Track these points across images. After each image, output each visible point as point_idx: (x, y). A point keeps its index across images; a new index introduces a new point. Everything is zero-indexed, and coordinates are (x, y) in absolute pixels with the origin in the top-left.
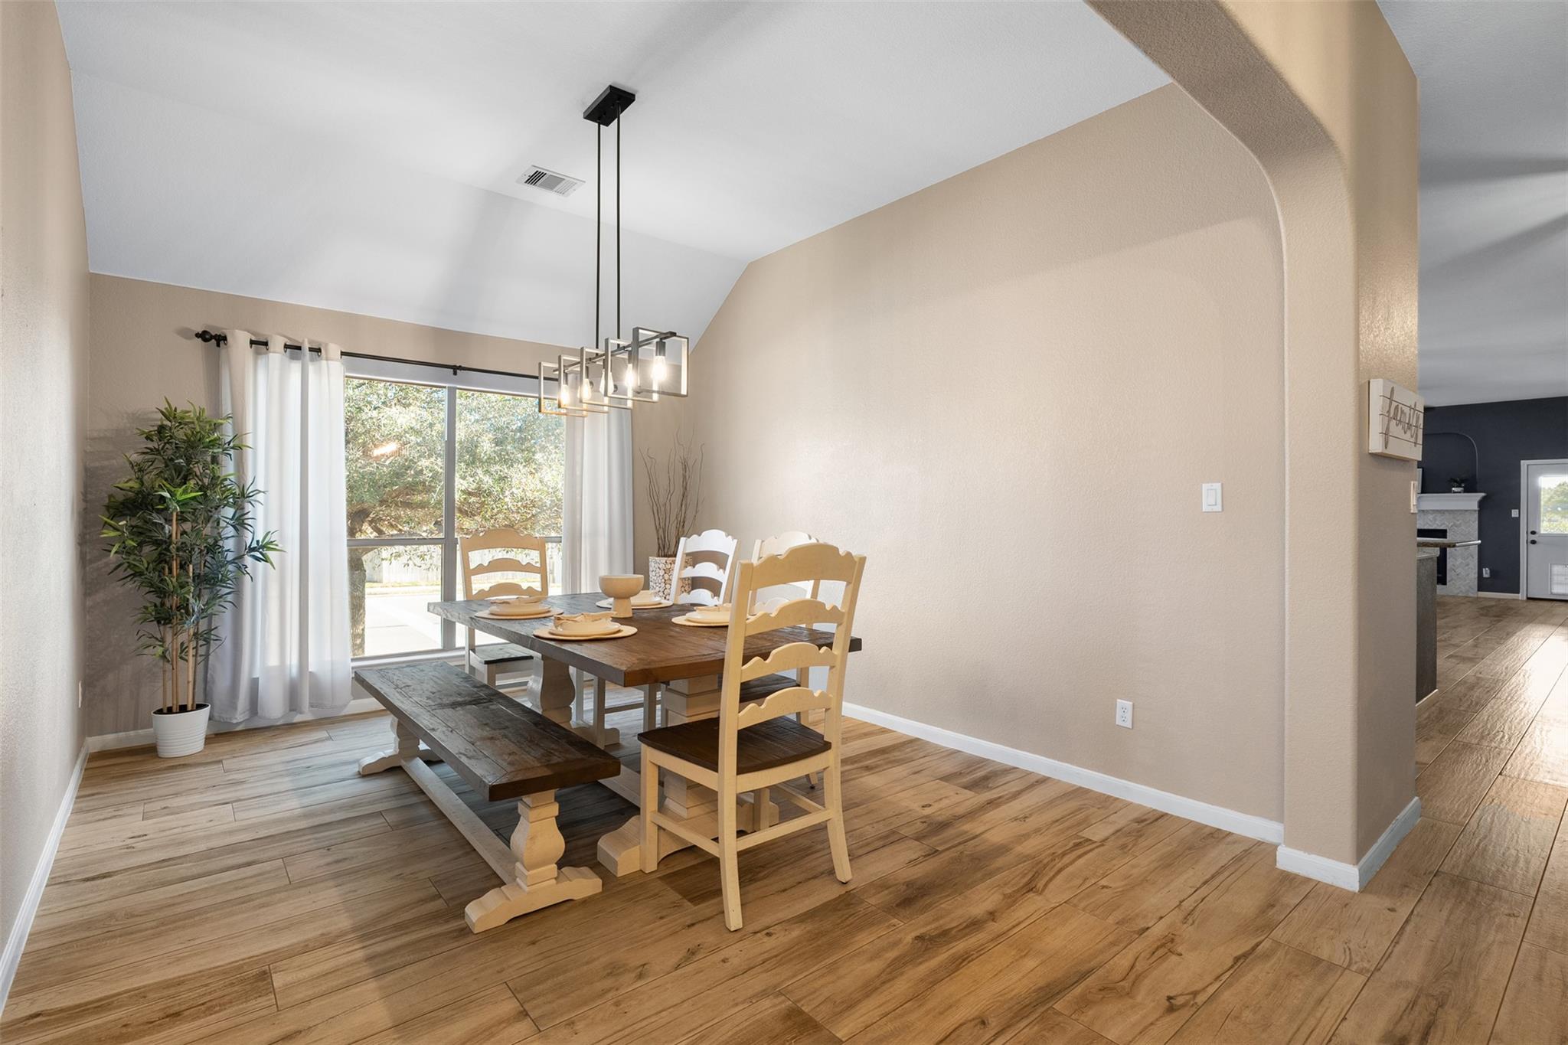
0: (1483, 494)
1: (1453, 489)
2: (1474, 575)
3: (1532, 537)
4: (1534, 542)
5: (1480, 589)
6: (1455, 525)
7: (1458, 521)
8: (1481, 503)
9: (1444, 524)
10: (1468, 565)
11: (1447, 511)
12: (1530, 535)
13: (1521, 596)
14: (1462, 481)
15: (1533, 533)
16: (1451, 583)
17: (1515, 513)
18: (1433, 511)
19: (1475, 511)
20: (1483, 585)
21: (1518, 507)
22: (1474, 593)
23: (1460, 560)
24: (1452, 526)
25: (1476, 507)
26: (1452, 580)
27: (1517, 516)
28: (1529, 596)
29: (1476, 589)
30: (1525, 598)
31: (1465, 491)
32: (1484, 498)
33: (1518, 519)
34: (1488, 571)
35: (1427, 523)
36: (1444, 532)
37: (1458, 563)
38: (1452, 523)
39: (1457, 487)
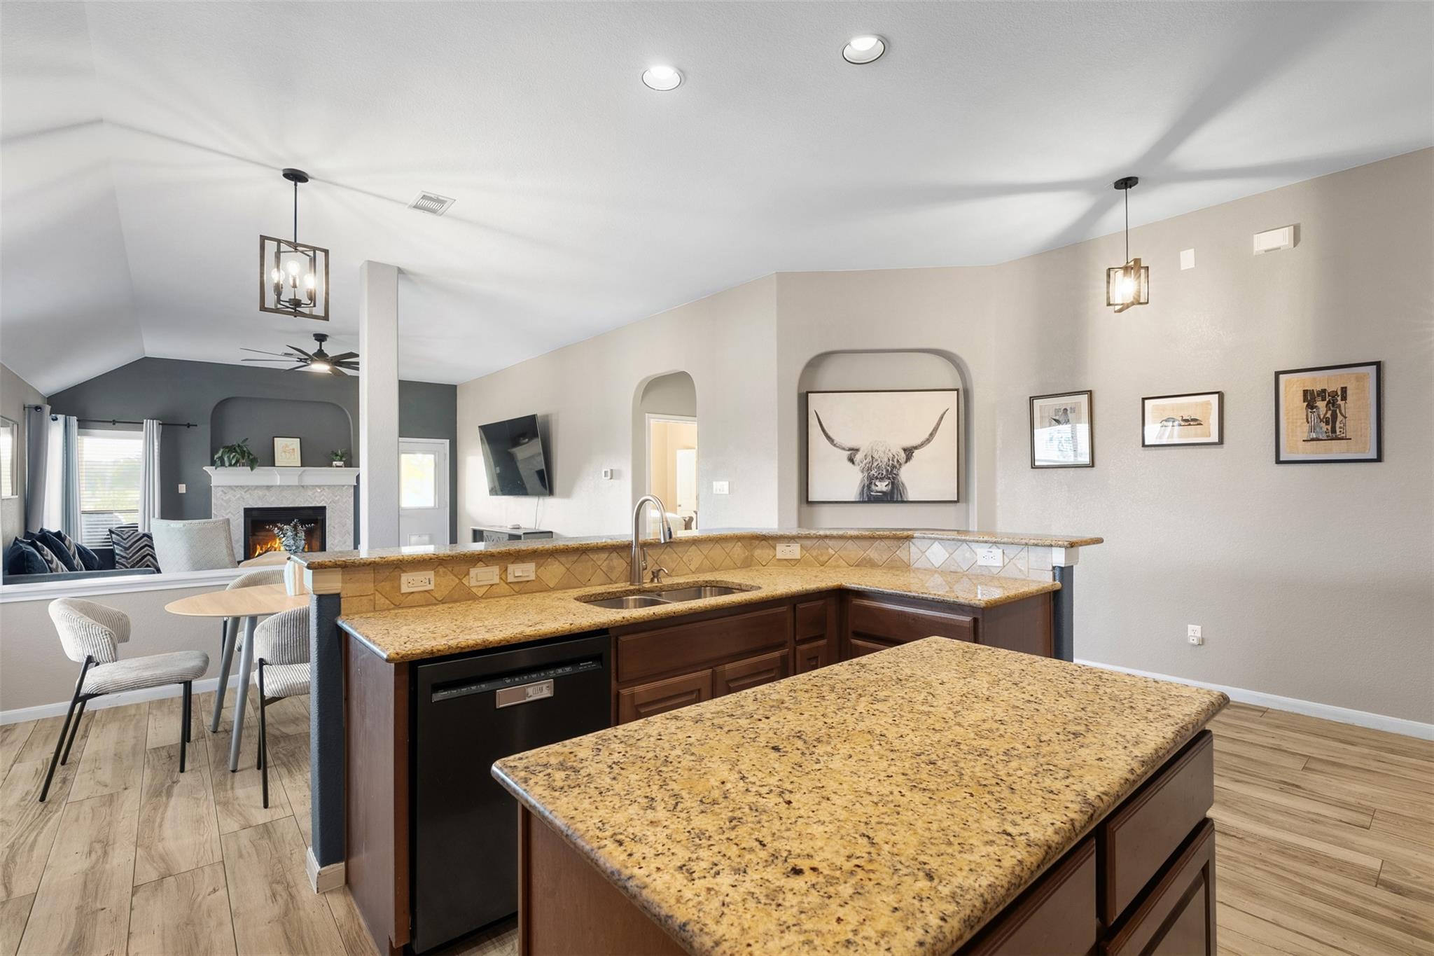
1: (335, 463)
7: (334, 498)
9: (325, 500)
10: (345, 543)
11: (326, 486)
14: (343, 455)
18: (315, 486)
19: (351, 486)
23: (338, 539)
24: (330, 504)
25: (353, 482)
35: (307, 500)
36: (324, 508)
37: (336, 541)
38: (331, 500)
39: (338, 460)
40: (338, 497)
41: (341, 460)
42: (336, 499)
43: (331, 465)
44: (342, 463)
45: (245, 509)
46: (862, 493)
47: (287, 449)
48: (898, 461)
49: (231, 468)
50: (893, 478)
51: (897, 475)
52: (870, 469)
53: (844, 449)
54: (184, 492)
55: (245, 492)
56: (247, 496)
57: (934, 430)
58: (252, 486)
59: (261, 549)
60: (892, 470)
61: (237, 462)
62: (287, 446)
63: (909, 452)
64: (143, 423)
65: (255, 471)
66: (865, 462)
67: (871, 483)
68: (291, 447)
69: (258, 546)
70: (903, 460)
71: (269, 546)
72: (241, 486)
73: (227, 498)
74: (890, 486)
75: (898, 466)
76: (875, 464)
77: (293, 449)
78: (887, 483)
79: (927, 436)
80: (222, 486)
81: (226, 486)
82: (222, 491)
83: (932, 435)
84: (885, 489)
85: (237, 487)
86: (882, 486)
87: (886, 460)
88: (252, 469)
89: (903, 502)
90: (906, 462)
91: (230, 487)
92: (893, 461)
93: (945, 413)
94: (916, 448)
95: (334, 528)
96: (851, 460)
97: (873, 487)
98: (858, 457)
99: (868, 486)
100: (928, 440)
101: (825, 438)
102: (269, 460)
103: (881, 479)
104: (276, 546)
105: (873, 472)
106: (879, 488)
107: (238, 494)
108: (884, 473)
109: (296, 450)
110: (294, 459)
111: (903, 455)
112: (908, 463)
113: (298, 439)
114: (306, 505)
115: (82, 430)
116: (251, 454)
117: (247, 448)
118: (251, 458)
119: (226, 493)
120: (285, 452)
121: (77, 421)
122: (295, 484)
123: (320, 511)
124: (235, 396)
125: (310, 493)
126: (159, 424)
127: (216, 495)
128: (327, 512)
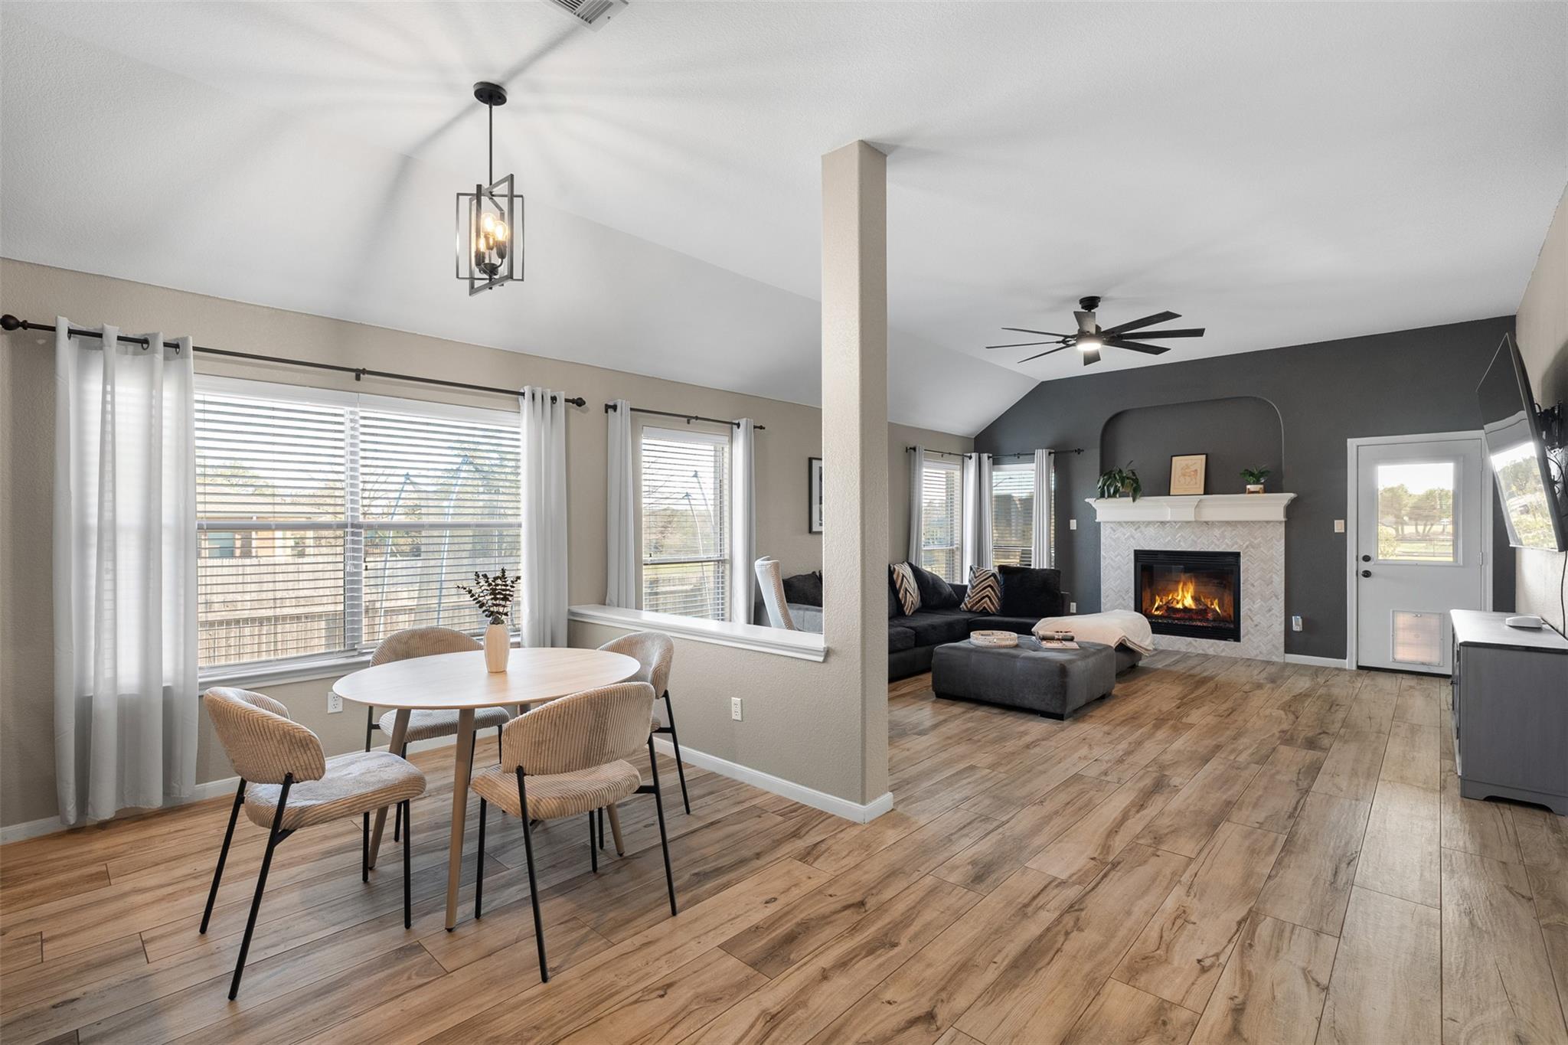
0: (1292, 495)
1: (1248, 487)
2: (1279, 628)
3: (1365, 566)
4: (1367, 574)
5: (1289, 649)
6: (1251, 545)
7: (1256, 538)
8: (1290, 509)
9: (1236, 543)
10: (1270, 610)
11: (1240, 522)
12: (1361, 562)
13: (1349, 663)
14: (1262, 474)
15: (1367, 559)
16: (1247, 637)
17: (1338, 526)
18: (1222, 522)
19: (1280, 522)
20: (1293, 643)
21: (1344, 517)
22: (1280, 657)
23: (1258, 603)
24: (1247, 547)
25: (1280, 516)
26: (1247, 634)
27: (1343, 531)
28: (1362, 663)
29: (1283, 649)
30: (1354, 668)
31: (1266, 491)
32: (1293, 501)
33: (1343, 537)
34: (1300, 620)
35: (1213, 542)
36: (1238, 554)
37: (1256, 606)
38: (1247, 543)
39: (1254, 483)
40: (1259, 539)
41: (1257, 482)
42: (1256, 542)
43: (1243, 491)
44: (1262, 486)
45: (1135, 551)
47: (1188, 469)
49: (1110, 500)
54: (1075, 528)
55: (1136, 530)
56: (1138, 535)
58: (1144, 522)
59: (1161, 601)
61: (1115, 492)
62: (1188, 467)
64: (1034, 454)
65: (1137, 501)
68: (1193, 468)
69: (1157, 597)
71: (1170, 598)
72: (1132, 523)
73: (1116, 536)
77: (1196, 470)
80: (1111, 522)
81: (1115, 522)
82: (1112, 528)
85: (1127, 523)
88: (1134, 500)
91: (1119, 523)
95: (1253, 585)
102: (1162, 487)
104: (1179, 598)
107: (1129, 531)
109: (1199, 471)
110: (1196, 483)
113: (1204, 456)
114: (1210, 549)
115: (996, 466)
116: (1136, 481)
117: (1133, 473)
118: (1136, 489)
119: (1114, 531)
120: (1184, 475)
121: (989, 457)
122: (1192, 519)
123: (1231, 559)
124: (1125, 409)
125: (1217, 532)
126: (1050, 453)
127: (1105, 532)
128: (1242, 560)
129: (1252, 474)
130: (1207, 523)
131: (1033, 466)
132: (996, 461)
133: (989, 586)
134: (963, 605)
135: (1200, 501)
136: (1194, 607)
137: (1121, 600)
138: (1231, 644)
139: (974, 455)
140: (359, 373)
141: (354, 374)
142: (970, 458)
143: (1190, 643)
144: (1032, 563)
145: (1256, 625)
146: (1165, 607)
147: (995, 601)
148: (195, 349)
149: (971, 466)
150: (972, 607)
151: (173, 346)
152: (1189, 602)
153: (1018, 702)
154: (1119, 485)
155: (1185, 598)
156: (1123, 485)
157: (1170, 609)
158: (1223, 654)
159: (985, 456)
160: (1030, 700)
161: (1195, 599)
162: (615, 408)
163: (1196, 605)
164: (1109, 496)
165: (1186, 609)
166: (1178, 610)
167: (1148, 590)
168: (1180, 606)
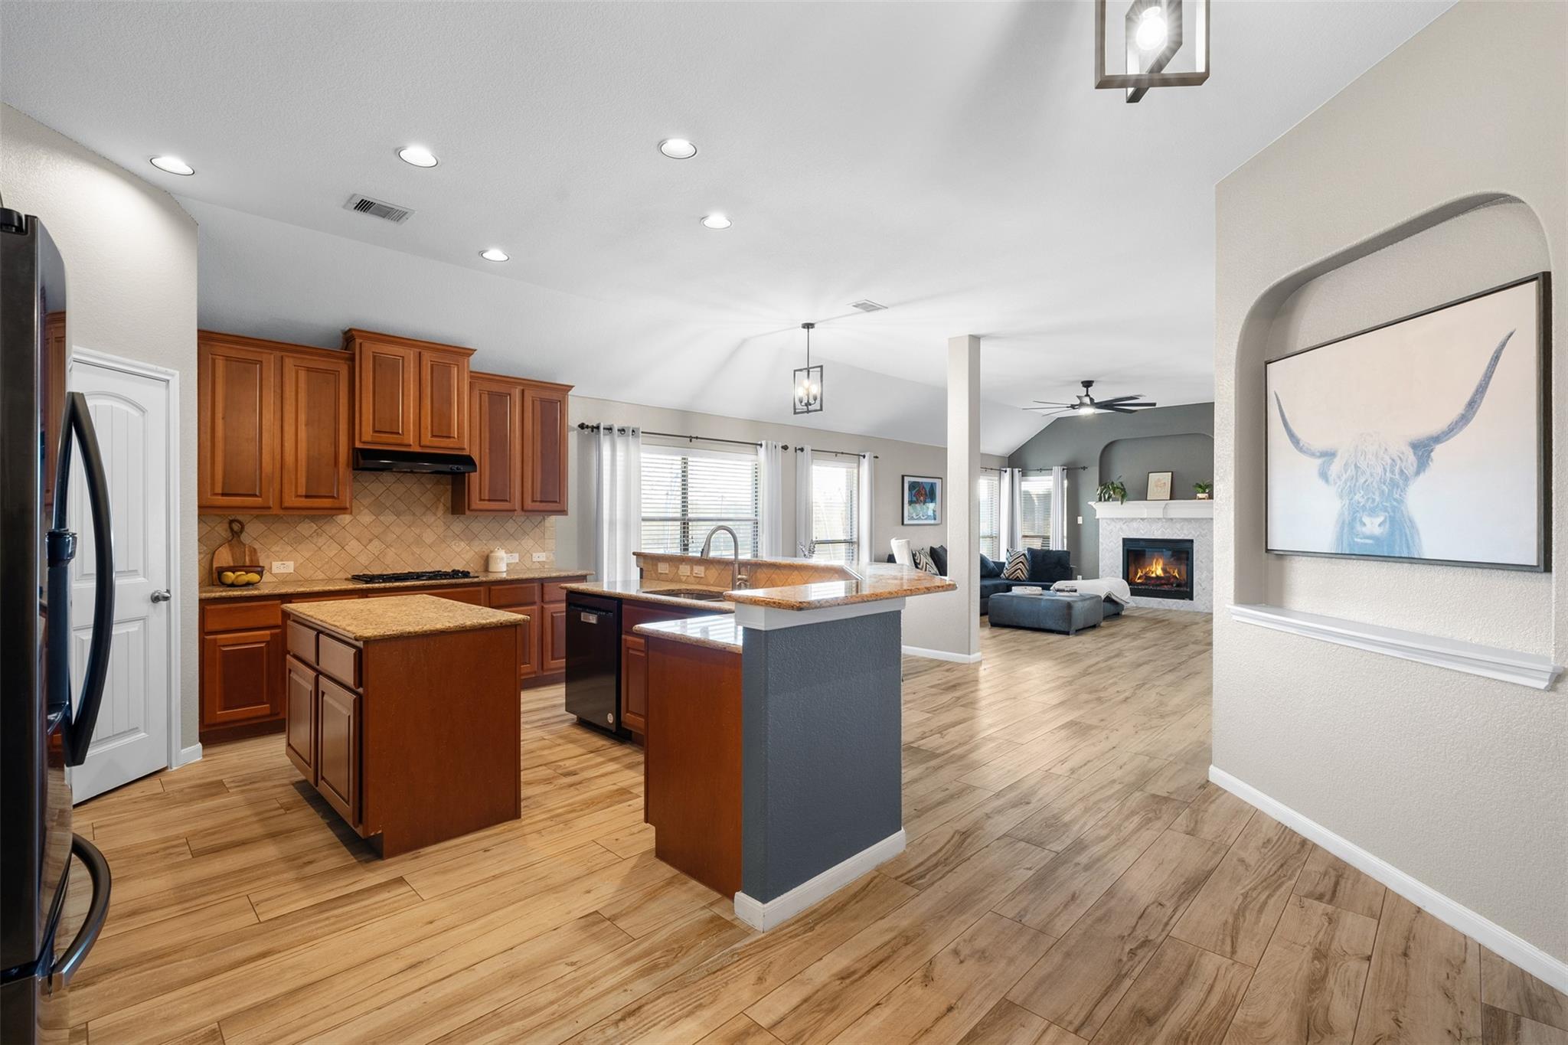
1: (1198, 495)
6: (1201, 534)
7: (1204, 530)
9: (1191, 533)
11: (1194, 519)
14: (1208, 486)
16: (1197, 597)
18: (1181, 519)
23: (1205, 573)
24: (1198, 536)
26: (1197, 595)
31: (1210, 497)
35: (1174, 532)
36: (1192, 541)
37: (1204, 576)
38: (1198, 533)
39: (1202, 493)
40: (1206, 531)
41: (1204, 492)
42: (1204, 532)
43: (1195, 498)
44: (1207, 495)
45: (1124, 539)
46: (1340, 539)
47: (1160, 482)
48: (1402, 471)
49: (1106, 503)
50: (1394, 509)
51: (1400, 501)
52: (1352, 491)
53: (1313, 455)
54: (1081, 523)
55: (1124, 524)
56: (1124, 527)
57: (1477, 392)
58: (1129, 519)
59: (1140, 573)
60: (1391, 492)
61: (1109, 498)
62: (1159, 480)
63: (1423, 449)
64: (1052, 469)
65: (1124, 504)
66: (1345, 477)
67: (1354, 519)
68: (1163, 482)
69: (1138, 571)
70: (1410, 470)
71: (1147, 571)
72: (1120, 518)
73: (1110, 528)
74: (1387, 525)
75: (1401, 482)
76: (1362, 480)
77: (1165, 483)
78: (1381, 519)
79: (1460, 408)
80: (1106, 519)
81: (1109, 518)
82: (1107, 522)
83: (1473, 405)
84: (1377, 531)
85: (1117, 519)
86: (1373, 525)
87: (1380, 470)
88: (1122, 503)
89: (1412, 560)
90: (1418, 473)
91: (1112, 519)
92: (1392, 472)
93: (1503, 345)
94: (1437, 439)
95: (1201, 562)
96: (1324, 475)
97: (1358, 528)
98: (1335, 467)
99: (1349, 524)
100: (1464, 419)
101: (1287, 437)
102: (1142, 495)
103: (1372, 512)
104: (1153, 570)
105: (1357, 497)
106: (1367, 530)
107: (1119, 525)
108: (1377, 499)
109: (1167, 484)
110: (1164, 492)
111: (1411, 457)
112: (1422, 476)
113: (1170, 474)
114: (1174, 537)
115: (1024, 478)
116: (1124, 490)
117: (1122, 485)
118: (1122, 493)
119: (1109, 525)
120: (1157, 486)
121: (1019, 471)
122: (1161, 516)
123: (1188, 545)
124: (1116, 439)
125: (1178, 526)
126: (1063, 469)
127: (1102, 525)
128: (1195, 545)
129: (1200, 487)
130: (1172, 519)
131: (1051, 478)
132: (1024, 474)
133: (1021, 562)
134: (1002, 575)
135: (1167, 504)
136: (1162, 575)
137: (1113, 573)
138: (1187, 602)
139: (1008, 469)
140: (691, 438)
141: (689, 439)
142: (1006, 471)
143: (1160, 602)
144: (1051, 545)
145: (1204, 589)
146: (1144, 577)
147: (1025, 572)
148: (642, 432)
149: (1007, 477)
150: (1009, 576)
151: (622, 431)
152: (1160, 572)
153: (1042, 626)
154: (1112, 493)
155: (1157, 569)
156: (1114, 493)
157: (1147, 578)
158: (1182, 609)
159: (1016, 470)
160: (1050, 625)
161: (1164, 570)
162: (802, 450)
163: (1164, 573)
164: (1105, 500)
165: (1158, 578)
166: (1153, 578)
167: (1133, 565)
168: (1154, 575)
